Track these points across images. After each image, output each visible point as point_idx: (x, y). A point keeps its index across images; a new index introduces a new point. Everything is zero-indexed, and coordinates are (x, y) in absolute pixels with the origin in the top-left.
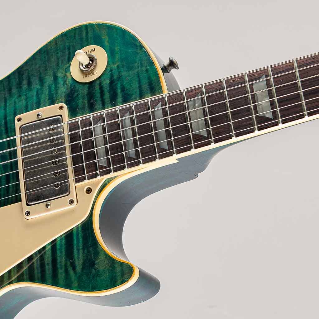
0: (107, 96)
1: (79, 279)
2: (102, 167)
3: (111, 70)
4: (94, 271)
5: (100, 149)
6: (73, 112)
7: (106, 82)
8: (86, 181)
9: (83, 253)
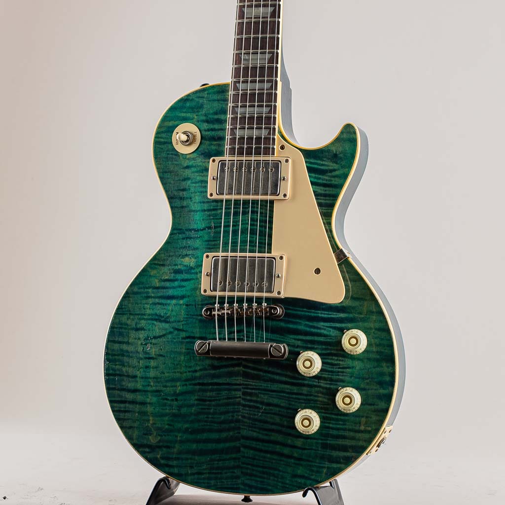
0: (216, 126)
1: (343, 167)
2: (269, 134)
3: (198, 121)
4: (342, 155)
5: (255, 133)
6: (220, 153)
7: (205, 126)
8: (275, 147)
9: (324, 161)
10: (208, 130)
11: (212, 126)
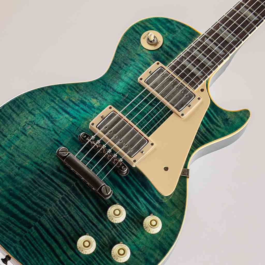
0: (174, 49)
2: (202, 77)
3: (166, 37)
4: (231, 123)
8: (199, 86)
9: (219, 118)
10: (168, 47)
11: (172, 46)
